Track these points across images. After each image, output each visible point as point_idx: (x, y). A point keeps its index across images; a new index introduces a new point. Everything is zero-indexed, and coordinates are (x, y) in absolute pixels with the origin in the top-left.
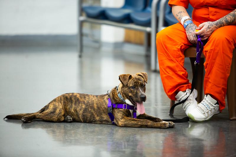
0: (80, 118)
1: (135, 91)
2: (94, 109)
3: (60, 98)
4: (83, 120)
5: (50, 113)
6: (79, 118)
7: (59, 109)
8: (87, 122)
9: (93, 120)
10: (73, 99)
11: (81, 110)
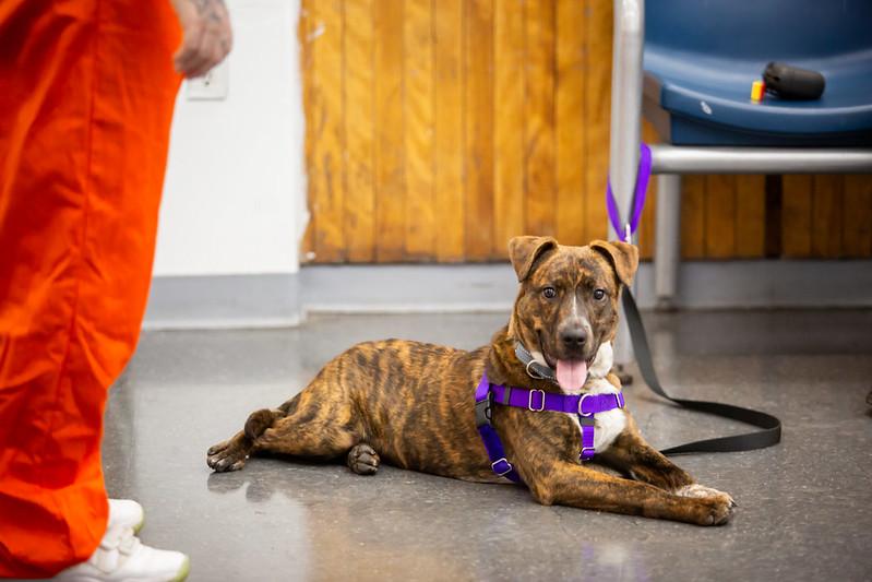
0: (397, 447)
1: (554, 309)
2: (438, 417)
3: (336, 363)
4: (407, 459)
5: (298, 423)
6: (392, 446)
7: (329, 407)
8: (422, 468)
9: (441, 461)
10: (384, 363)
11: (399, 414)
